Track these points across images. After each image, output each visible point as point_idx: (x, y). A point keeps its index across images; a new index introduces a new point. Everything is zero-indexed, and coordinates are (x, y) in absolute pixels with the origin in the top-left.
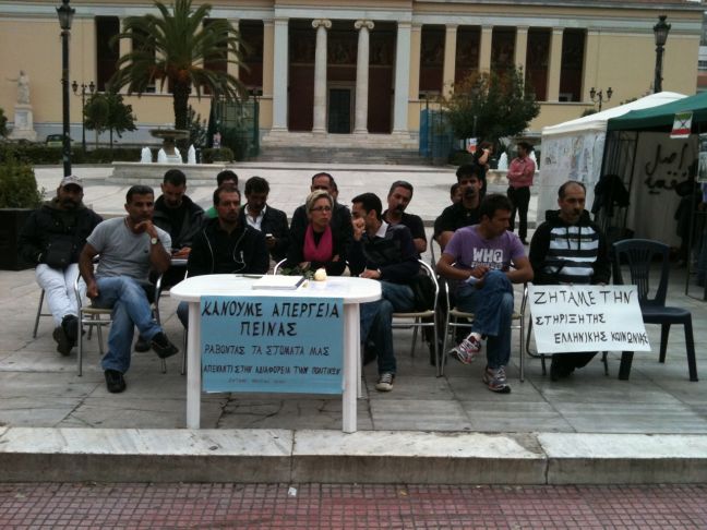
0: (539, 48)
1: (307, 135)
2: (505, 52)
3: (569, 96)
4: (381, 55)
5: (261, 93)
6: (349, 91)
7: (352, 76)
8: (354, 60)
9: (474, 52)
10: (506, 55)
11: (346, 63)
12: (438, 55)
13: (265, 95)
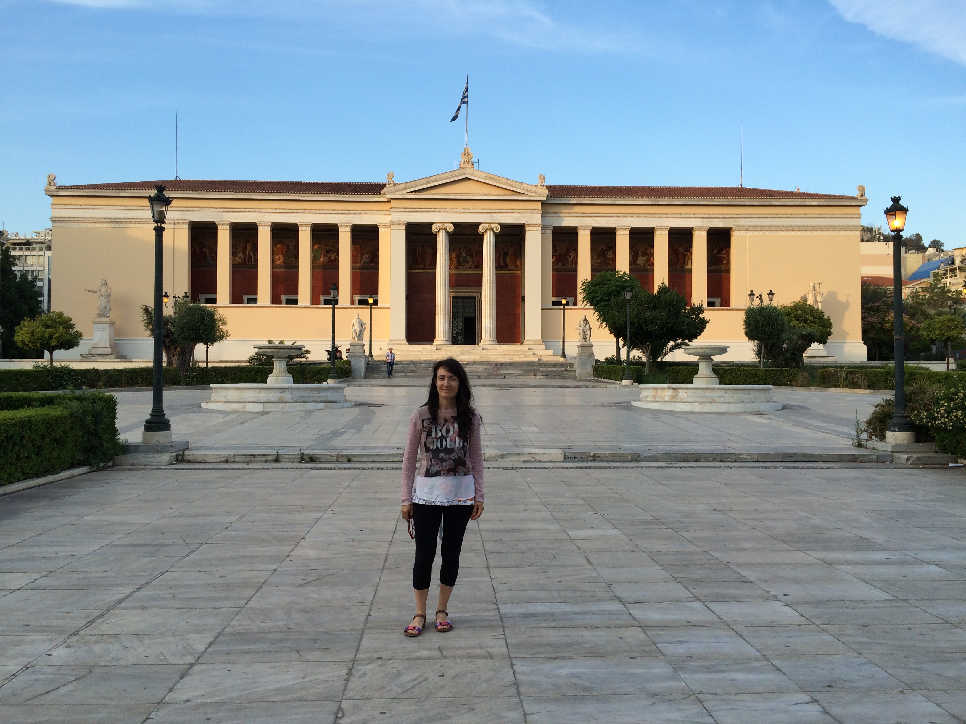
0: (681, 250)
1: (428, 347)
2: (643, 255)
3: (717, 300)
4: (508, 260)
5: (376, 302)
6: (474, 298)
7: (478, 283)
8: (479, 265)
9: (609, 255)
10: (645, 258)
11: (470, 268)
12: (570, 260)
13: (380, 304)
